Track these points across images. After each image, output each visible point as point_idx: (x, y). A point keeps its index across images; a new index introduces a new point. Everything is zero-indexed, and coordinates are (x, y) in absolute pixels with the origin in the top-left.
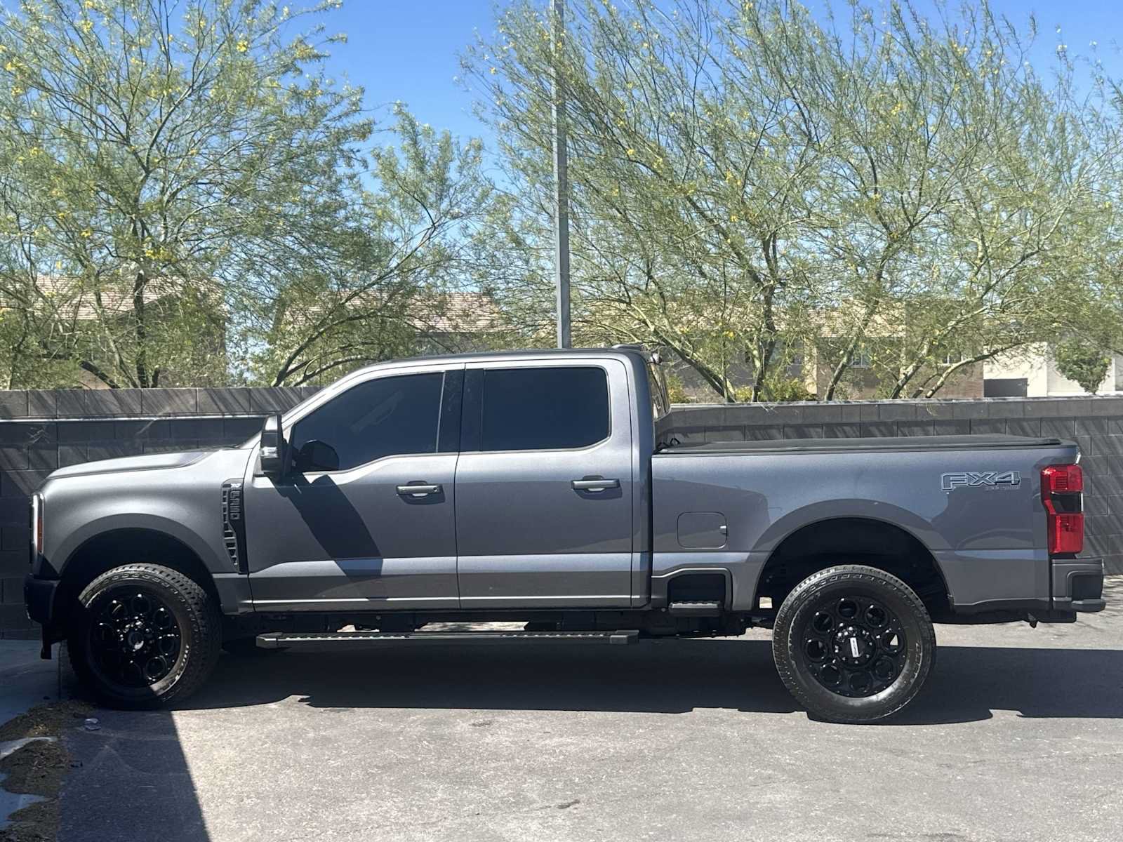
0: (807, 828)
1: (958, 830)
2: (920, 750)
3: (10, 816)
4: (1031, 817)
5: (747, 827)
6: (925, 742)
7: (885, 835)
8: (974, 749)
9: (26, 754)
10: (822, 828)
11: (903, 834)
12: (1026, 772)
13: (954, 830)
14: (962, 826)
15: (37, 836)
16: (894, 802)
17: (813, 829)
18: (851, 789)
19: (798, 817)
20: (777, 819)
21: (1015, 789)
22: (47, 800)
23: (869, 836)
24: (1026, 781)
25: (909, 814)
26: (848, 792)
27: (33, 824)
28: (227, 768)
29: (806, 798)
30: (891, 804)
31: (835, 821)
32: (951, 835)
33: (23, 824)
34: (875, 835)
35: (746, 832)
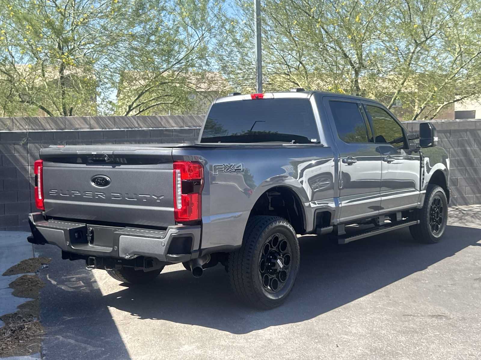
0: (375, 312)
1: (444, 313)
2: (426, 279)
3: (18, 307)
4: (478, 308)
5: (349, 312)
6: (428, 276)
7: (411, 315)
8: (451, 279)
9: (22, 280)
10: (382, 312)
11: (419, 315)
12: (475, 289)
13: (442, 313)
14: (446, 312)
15: (31, 315)
16: (415, 302)
17: (378, 312)
18: (395, 296)
19: (371, 308)
20: (361, 308)
21: (470, 296)
22: (33, 300)
23: (403, 315)
24: (475, 292)
25: (422, 306)
26: (393, 297)
27: (28, 310)
28: (113, 286)
29: (375, 300)
30: (413, 302)
31: (388, 309)
32: (441, 316)
33: (24, 310)
34: (406, 315)
35: (348, 314)
